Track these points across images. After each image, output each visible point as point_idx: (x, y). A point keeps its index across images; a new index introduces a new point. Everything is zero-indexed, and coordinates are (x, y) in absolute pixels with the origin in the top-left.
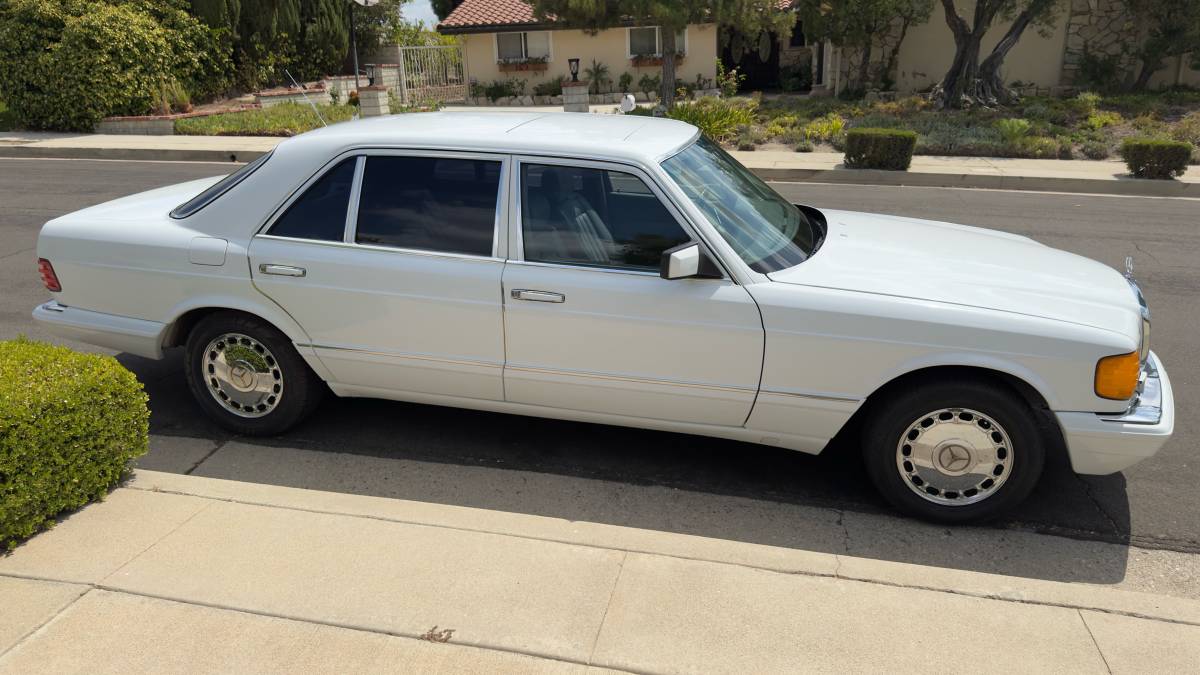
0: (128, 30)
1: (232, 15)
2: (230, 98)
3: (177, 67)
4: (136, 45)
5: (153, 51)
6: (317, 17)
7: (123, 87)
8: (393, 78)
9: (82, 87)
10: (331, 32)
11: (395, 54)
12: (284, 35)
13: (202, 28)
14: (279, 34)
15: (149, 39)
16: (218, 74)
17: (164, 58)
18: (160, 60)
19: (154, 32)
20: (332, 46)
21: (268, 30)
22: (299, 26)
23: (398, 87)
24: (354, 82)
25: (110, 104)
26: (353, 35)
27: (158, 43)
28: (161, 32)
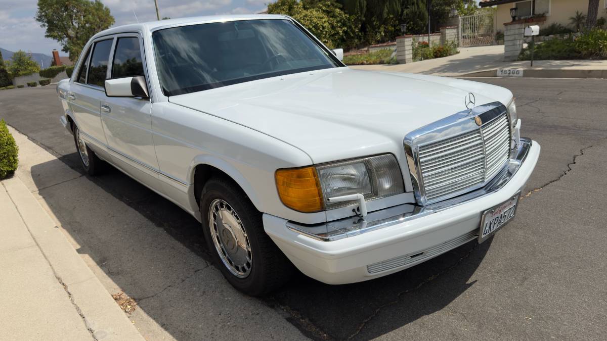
0: (311, 21)
1: (361, 9)
2: (358, 49)
3: (333, 35)
4: (314, 27)
5: (321, 29)
6: (410, 5)
8: (453, 34)
10: (418, 13)
11: (457, 21)
12: (391, 16)
13: (345, 16)
14: (388, 15)
15: (320, 23)
16: (353, 37)
17: (326, 32)
18: (325, 33)
19: (323, 20)
20: (418, 19)
21: (381, 14)
22: (400, 10)
23: (456, 39)
24: (428, 37)
26: (431, 13)
27: (325, 25)
28: (327, 20)
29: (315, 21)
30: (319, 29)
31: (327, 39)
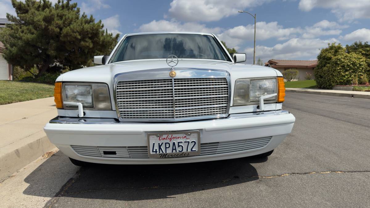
0: (350, 60)
3: (368, 71)
4: (352, 64)
5: (358, 66)
7: (344, 76)
9: (331, 76)
15: (358, 62)
17: (363, 68)
18: (361, 69)
19: (361, 60)
25: (338, 81)
27: (361, 63)
28: (364, 60)
29: (353, 60)
30: (356, 66)
31: (363, 73)
